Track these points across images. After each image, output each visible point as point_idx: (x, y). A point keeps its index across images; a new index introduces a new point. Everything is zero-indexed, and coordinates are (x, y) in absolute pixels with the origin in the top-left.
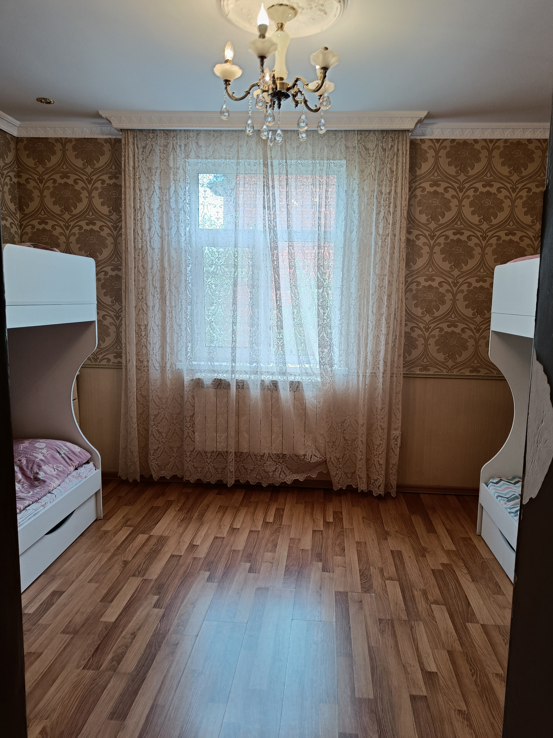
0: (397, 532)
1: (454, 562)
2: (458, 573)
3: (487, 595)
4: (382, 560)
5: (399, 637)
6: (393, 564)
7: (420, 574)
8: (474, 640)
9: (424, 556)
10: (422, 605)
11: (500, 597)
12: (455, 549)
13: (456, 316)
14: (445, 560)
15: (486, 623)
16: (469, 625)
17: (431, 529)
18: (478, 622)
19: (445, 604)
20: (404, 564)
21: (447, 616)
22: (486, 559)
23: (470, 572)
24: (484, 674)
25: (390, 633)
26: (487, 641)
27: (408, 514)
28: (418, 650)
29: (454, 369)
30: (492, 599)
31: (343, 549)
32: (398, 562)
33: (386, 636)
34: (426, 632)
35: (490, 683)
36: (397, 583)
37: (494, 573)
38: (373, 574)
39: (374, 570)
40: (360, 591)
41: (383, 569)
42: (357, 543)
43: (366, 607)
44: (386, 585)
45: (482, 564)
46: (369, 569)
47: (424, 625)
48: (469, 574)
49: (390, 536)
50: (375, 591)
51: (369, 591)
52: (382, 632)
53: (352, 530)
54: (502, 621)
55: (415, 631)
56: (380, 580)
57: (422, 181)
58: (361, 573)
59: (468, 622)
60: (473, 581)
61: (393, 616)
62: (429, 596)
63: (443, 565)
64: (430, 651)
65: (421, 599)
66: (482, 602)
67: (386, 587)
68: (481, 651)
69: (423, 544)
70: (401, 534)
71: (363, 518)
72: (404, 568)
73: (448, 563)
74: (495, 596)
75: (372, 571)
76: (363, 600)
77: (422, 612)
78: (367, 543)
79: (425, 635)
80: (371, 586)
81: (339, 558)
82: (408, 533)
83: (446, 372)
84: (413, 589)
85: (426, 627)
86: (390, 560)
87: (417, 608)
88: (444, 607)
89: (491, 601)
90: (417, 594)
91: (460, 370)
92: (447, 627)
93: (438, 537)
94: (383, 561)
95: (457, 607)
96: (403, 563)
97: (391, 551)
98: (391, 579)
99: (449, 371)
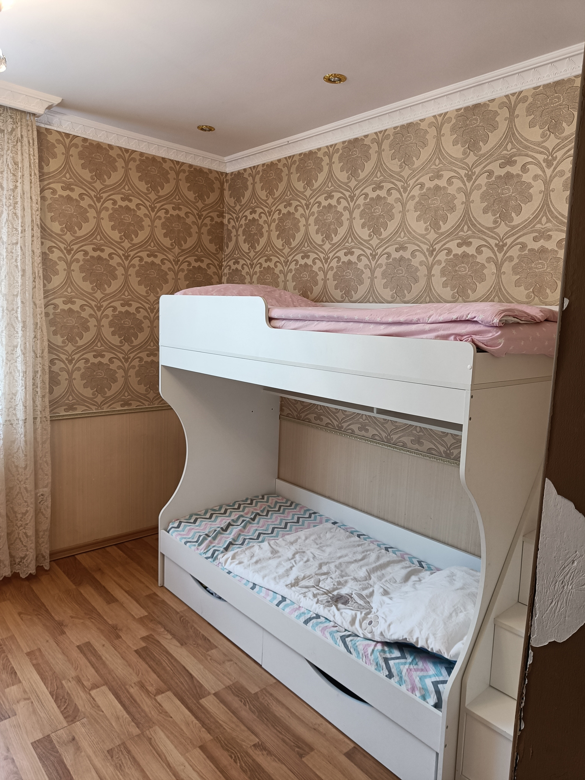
0: (72, 617)
1: (154, 630)
2: (163, 642)
3: (202, 655)
4: (72, 664)
5: (142, 763)
6: (89, 664)
7: (126, 663)
8: (216, 718)
9: (118, 637)
10: (146, 704)
11: (214, 651)
12: (146, 614)
13: (102, 345)
14: (144, 633)
15: (217, 690)
16: (203, 701)
17: (111, 599)
18: (209, 694)
19: (169, 689)
20: (101, 659)
21: (178, 703)
22: (181, 612)
23: (174, 636)
24: (244, 753)
25: (129, 763)
26: (228, 711)
27: (74, 587)
28: (170, 767)
29: (104, 404)
30: (209, 658)
31: (13, 673)
32: (93, 659)
33: (127, 770)
34: (168, 737)
35: (254, 760)
36: (105, 688)
37: (196, 626)
38: (71, 691)
39: (69, 684)
40: (65, 724)
41: (79, 677)
42: (28, 654)
43: (84, 744)
44: (93, 699)
45: (180, 620)
46: (62, 686)
47: (160, 728)
48: (174, 638)
49: (66, 626)
50: (84, 714)
51: (77, 718)
52: (119, 767)
53: (13, 637)
54: (230, 679)
55: (156, 742)
56: (82, 694)
57: (51, 181)
58: (54, 697)
59: (201, 699)
60: (182, 645)
61: (122, 737)
62: (148, 688)
63: (143, 639)
64: (182, 759)
65: (141, 695)
66: (202, 667)
67: (95, 701)
68: (228, 727)
69: (110, 623)
70: (80, 619)
71: (20, 614)
72: (104, 663)
73: (147, 634)
74: (209, 653)
75: (67, 688)
76: (74, 734)
77: (151, 713)
78: (43, 649)
79: (168, 742)
80: (76, 710)
81: (14, 688)
82: (85, 613)
83: (96, 409)
84: (127, 687)
85: (164, 730)
86: (83, 661)
87: (143, 711)
88: (169, 693)
89: (209, 660)
90: (134, 691)
91: (110, 406)
92: (185, 717)
93: (122, 605)
94: (74, 666)
95: (182, 686)
96: (99, 658)
97: (78, 647)
98: (95, 686)
99: (98, 408)
